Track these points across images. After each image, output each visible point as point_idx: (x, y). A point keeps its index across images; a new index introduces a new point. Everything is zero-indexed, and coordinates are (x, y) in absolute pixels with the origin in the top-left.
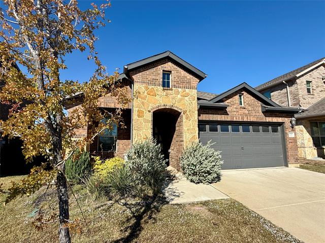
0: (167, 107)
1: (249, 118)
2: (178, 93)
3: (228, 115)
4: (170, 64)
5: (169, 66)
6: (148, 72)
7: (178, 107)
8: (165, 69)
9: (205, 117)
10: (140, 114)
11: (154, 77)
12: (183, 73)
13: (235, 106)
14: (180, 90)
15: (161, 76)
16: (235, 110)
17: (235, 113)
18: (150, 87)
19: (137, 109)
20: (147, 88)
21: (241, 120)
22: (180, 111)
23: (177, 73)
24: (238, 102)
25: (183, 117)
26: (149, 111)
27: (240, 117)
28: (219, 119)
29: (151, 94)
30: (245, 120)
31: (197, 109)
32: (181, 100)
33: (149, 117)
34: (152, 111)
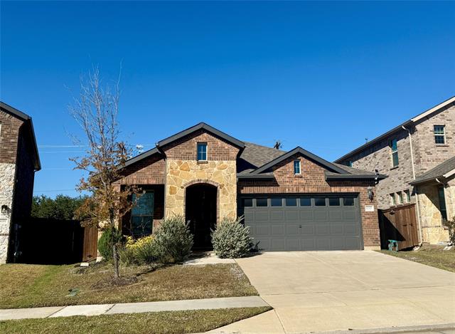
0: (202, 182)
1: (306, 188)
2: (214, 165)
3: (279, 186)
4: (205, 134)
5: (204, 137)
6: (180, 146)
7: (214, 181)
8: (200, 141)
9: (247, 190)
10: (173, 191)
11: (188, 151)
12: (220, 143)
13: (288, 176)
14: (216, 162)
15: (196, 149)
16: (287, 180)
17: (288, 184)
18: (183, 162)
19: (169, 186)
20: (180, 163)
21: (295, 191)
22: (216, 185)
23: (213, 144)
24: (292, 170)
25: (220, 192)
26: (182, 188)
27: (295, 189)
28: (266, 192)
29: (185, 169)
30: (301, 191)
31: (236, 182)
32: (217, 173)
33: (182, 193)
34: (185, 187)
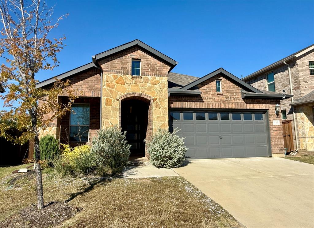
0: (136, 95)
1: (227, 105)
2: (148, 81)
3: (203, 102)
4: (139, 52)
5: (138, 54)
6: (116, 61)
7: (147, 94)
8: (134, 57)
9: (176, 105)
10: (109, 103)
11: (123, 66)
12: (153, 60)
13: (211, 93)
14: (150, 77)
15: (130, 64)
16: (211, 97)
17: (211, 100)
18: (119, 76)
19: (105, 98)
20: (115, 77)
21: (217, 107)
22: (149, 99)
23: (147, 61)
24: (215, 88)
25: (153, 105)
26: (118, 100)
27: (217, 105)
28: (193, 107)
29: (120, 82)
30: (223, 107)
31: (167, 96)
32: (150, 88)
33: (118, 105)
34: (120, 100)
